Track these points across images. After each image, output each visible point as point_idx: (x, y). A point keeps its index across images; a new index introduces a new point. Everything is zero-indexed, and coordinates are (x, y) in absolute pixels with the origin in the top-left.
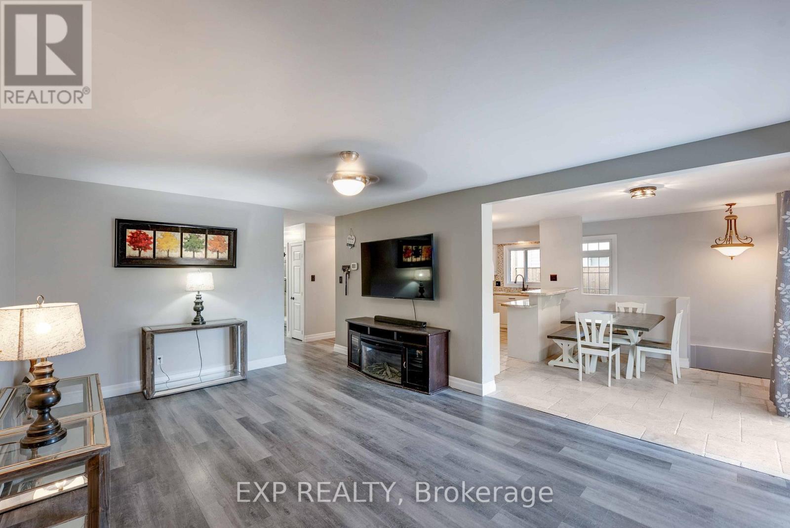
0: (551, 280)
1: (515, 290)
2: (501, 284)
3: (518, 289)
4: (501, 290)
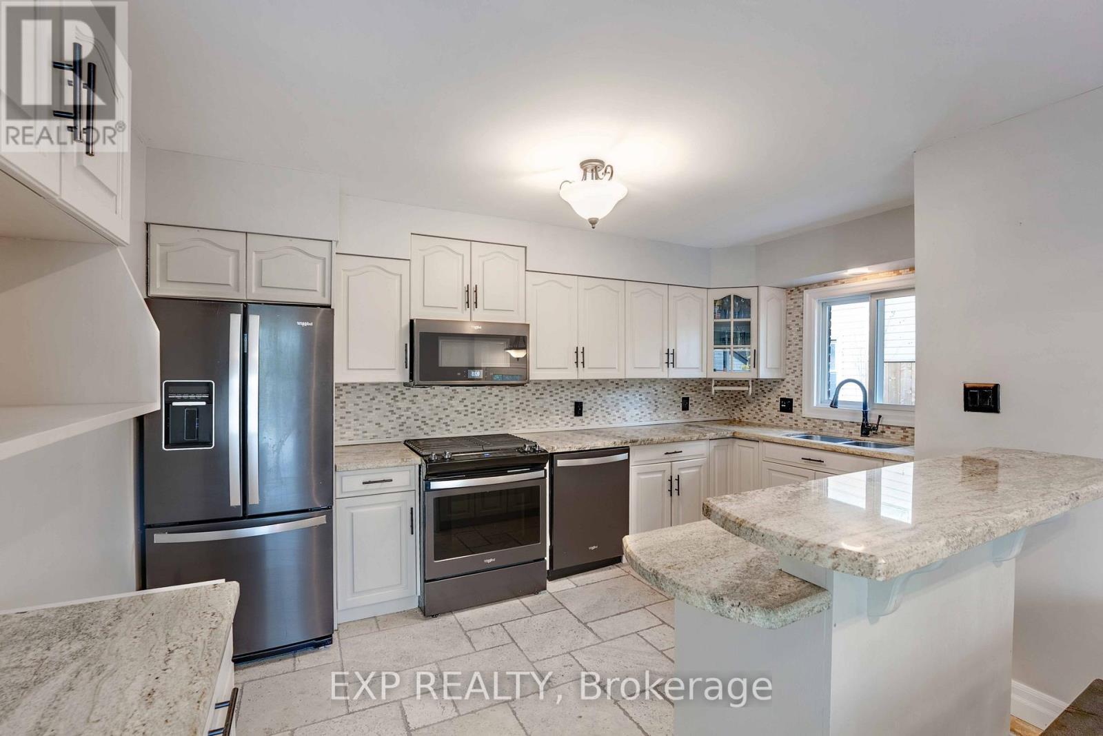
0: (967, 408)
1: (837, 427)
2: (795, 407)
3: (848, 426)
4: (794, 426)
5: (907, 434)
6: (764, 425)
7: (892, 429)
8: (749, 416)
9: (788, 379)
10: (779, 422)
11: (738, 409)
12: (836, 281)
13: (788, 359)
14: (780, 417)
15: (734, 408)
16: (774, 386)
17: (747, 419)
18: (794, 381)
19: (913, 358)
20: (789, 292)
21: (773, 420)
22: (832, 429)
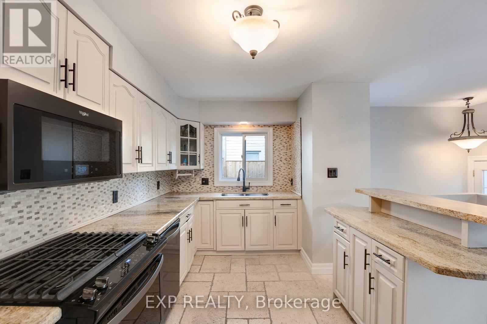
1: (230, 189)
2: (210, 182)
3: (235, 188)
4: (209, 191)
5: (258, 189)
6: (193, 193)
7: (252, 188)
8: (183, 189)
9: (206, 169)
10: (201, 190)
11: (176, 186)
12: (229, 126)
13: (206, 159)
14: (202, 187)
15: (173, 185)
16: (198, 172)
17: (182, 190)
18: (209, 170)
19: (264, 160)
20: (206, 127)
21: (198, 189)
22: (228, 190)
